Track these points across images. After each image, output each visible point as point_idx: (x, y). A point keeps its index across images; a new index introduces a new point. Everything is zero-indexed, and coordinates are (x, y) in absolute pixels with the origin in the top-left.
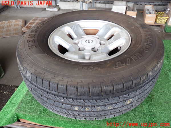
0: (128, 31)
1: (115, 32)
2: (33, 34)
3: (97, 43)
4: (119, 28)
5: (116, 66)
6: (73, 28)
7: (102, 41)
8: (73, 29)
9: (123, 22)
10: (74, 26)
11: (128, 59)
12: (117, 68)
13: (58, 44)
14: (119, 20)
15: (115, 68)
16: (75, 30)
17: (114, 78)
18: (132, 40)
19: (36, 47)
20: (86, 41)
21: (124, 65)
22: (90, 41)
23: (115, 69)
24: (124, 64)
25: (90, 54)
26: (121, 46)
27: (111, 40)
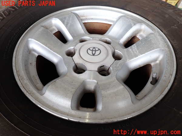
1: (138, 31)
4: (148, 25)
6: (66, 21)
7: (116, 50)
8: (66, 23)
10: (67, 18)
13: (37, 55)
16: (69, 25)
20: (89, 51)
22: (95, 51)
25: (95, 81)
26: (152, 64)
27: (134, 50)
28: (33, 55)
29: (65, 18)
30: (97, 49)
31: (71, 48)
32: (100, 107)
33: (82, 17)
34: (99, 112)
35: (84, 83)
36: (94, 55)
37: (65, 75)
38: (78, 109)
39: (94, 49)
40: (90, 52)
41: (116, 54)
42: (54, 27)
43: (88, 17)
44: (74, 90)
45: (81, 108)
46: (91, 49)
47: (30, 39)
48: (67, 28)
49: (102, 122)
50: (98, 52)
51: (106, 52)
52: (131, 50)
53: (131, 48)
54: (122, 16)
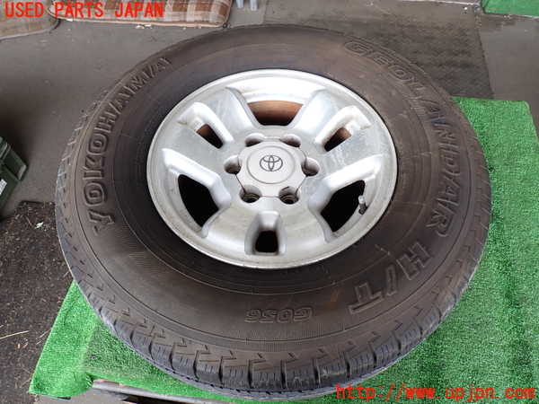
0: (390, 125)
1: (348, 120)
2: (98, 158)
3: (293, 170)
4: (362, 109)
5: (357, 301)
7: (308, 158)
9: (376, 87)
10: (220, 101)
11: (390, 271)
12: (361, 310)
13: (178, 175)
14: (362, 76)
15: (355, 309)
16: (225, 114)
17: (350, 343)
18: (401, 169)
19: (114, 219)
20: (263, 163)
21: (378, 298)
22: (274, 162)
23: (351, 312)
24: (379, 294)
25: (276, 213)
26: (366, 180)
27: (338, 156)
28: (172, 175)
29: (217, 102)
30: (276, 159)
31: (232, 158)
32: (283, 249)
33: (246, 91)
34: (283, 255)
35: (258, 218)
36: (271, 170)
37: (228, 206)
38: (254, 253)
39: (271, 160)
40: (265, 165)
41: (309, 164)
42: (197, 119)
43: (256, 92)
44: (246, 228)
45: (257, 253)
46: (267, 159)
47: (164, 150)
48: (221, 119)
49: (287, 266)
50: (277, 165)
51: (291, 162)
52: (333, 156)
53: (333, 153)
54: (319, 91)
